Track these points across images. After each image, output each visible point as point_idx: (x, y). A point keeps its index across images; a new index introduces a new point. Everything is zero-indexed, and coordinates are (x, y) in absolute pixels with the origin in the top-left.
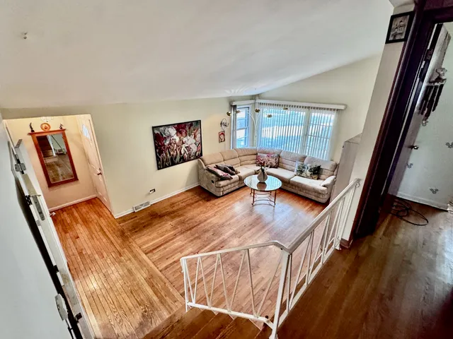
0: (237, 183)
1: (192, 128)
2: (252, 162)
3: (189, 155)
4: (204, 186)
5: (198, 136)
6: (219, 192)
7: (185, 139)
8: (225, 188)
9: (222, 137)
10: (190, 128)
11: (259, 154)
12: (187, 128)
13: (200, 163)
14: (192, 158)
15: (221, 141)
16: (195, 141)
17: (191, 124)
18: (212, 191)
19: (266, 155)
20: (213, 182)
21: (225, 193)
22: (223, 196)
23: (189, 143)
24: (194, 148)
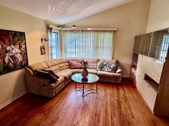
0: (63, 83)
1: (16, 38)
2: (67, 67)
3: (15, 64)
4: (34, 91)
5: (23, 46)
6: (52, 93)
7: (8, 48)
8: (57, 89)
9: (43, 50)
10: (13, 38)
11: (70, 62)
12: (11, 37)
13: (27, 71)
14: (18, 67)
15: (42, 54)
16: (19, 51)
17: (15, 34)
18: (44, 94)
19: (75, 62)
20: (44, 85)
21: (56, 93)
22: (56, 95)
23: (14, 52)
24: (20, 58)
